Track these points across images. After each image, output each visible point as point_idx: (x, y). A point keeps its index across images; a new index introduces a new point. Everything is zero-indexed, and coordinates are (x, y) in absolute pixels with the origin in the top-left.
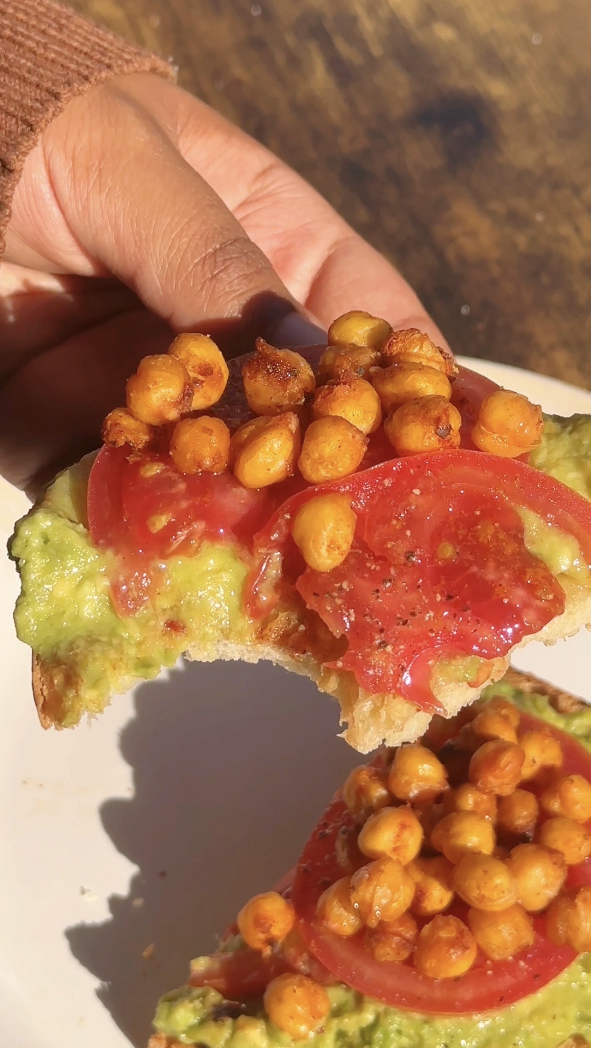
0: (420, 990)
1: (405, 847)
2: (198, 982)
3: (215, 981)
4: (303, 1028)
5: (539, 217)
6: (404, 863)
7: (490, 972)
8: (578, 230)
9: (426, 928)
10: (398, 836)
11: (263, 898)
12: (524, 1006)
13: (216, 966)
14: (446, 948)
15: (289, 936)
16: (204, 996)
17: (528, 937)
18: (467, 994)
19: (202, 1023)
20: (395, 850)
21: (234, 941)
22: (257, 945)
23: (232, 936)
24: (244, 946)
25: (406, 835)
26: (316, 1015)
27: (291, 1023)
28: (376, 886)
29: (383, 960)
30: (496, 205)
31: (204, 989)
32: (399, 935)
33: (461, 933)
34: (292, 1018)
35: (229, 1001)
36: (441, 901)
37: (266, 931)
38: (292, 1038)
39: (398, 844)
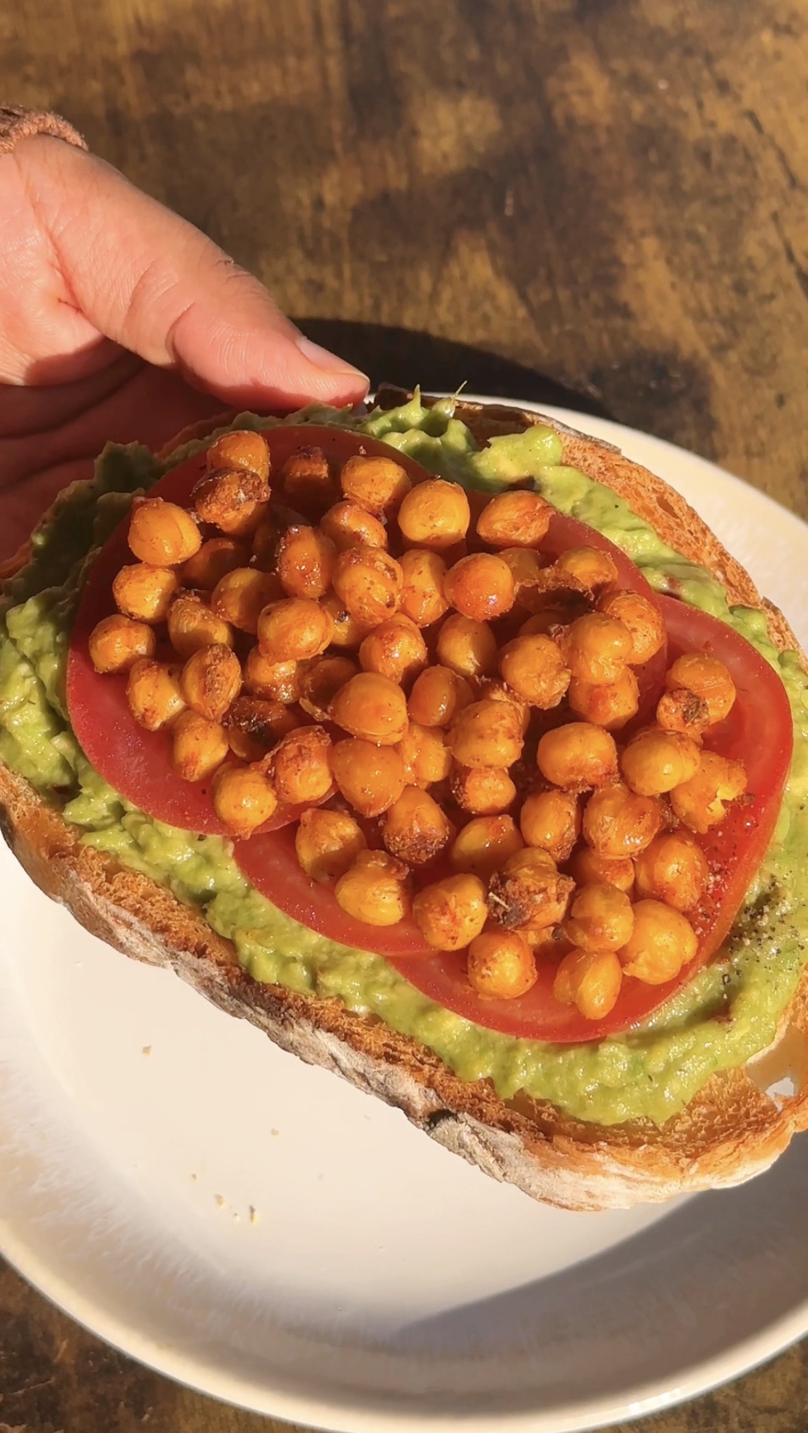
5: (662, 85)
8: (700, 105)
30: (618, 64)
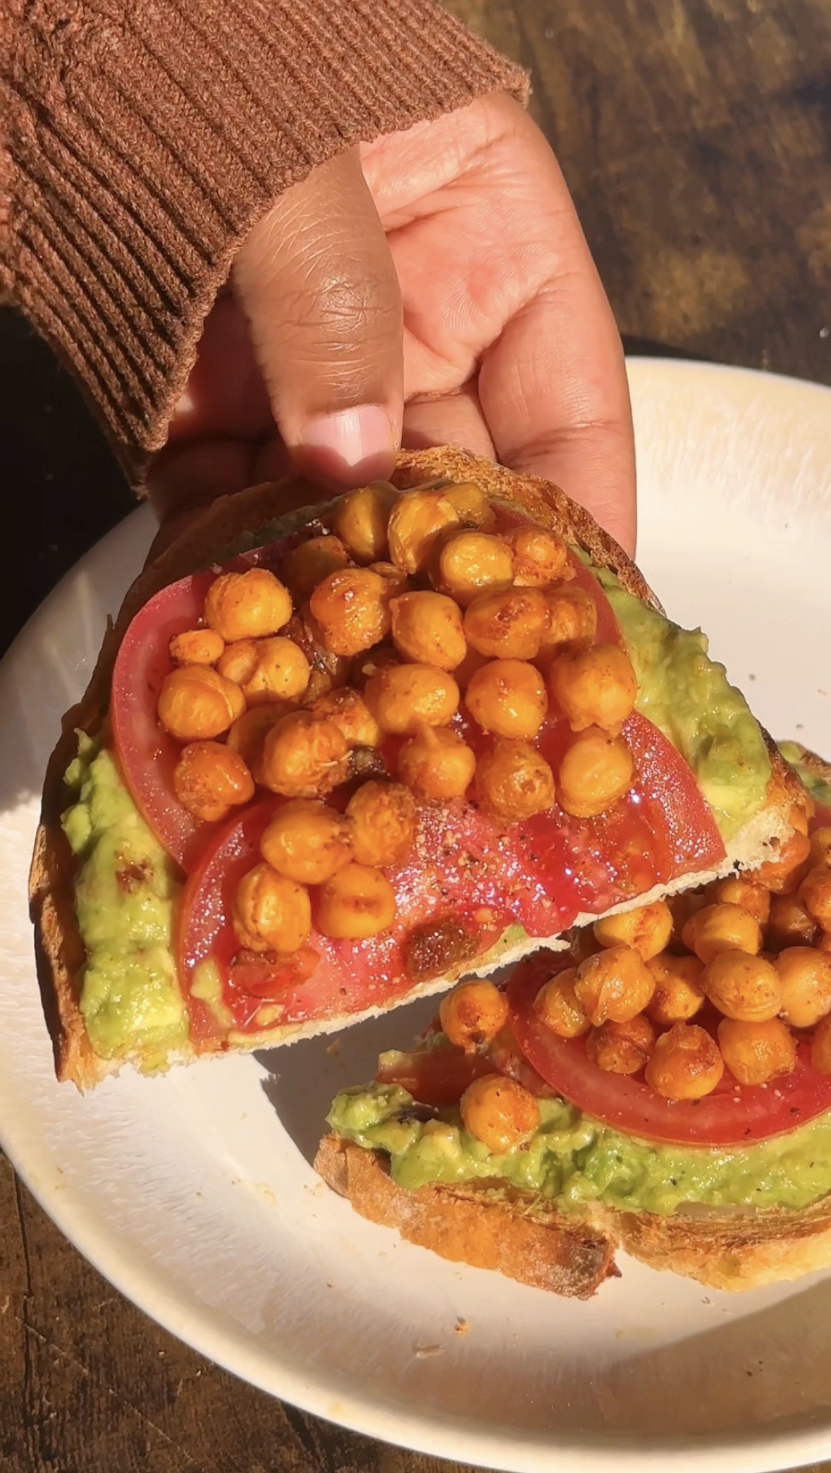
0: (649, 1111)
1: (649, 937)
2: (386, 1078)
3: (406, 1080)
4: (504, 1140)
6: (646, 959)
7: (737, 1100)
9: (664, 1038)
10: (642, 923)
11: (471, 985)
12: (776, 1145)
13: (409, 1063)
14: (684, 1061)
15: (499, 1034)
16: (390, 1094)
17: (787, 1059)
18: (707, 1121)
19: (384, 1123)
20: (636, 940)
21: (433, 1039)
22: (459, 1040)
23: (432, 1031)
24: (446, 1042)
25: (651, 922)
26: (521, 1127)
27: (490, 1131)
28: (606, 974)
29: (609, 1069)
31: (392, 1086)
32: (631, 1041)
33: (705, 1046)
34: (491, 1125)
35: (418, 1103)
36: (686, 1007)
37: (473, 1024)
38: (490, 1152)
39: (641, 933)
